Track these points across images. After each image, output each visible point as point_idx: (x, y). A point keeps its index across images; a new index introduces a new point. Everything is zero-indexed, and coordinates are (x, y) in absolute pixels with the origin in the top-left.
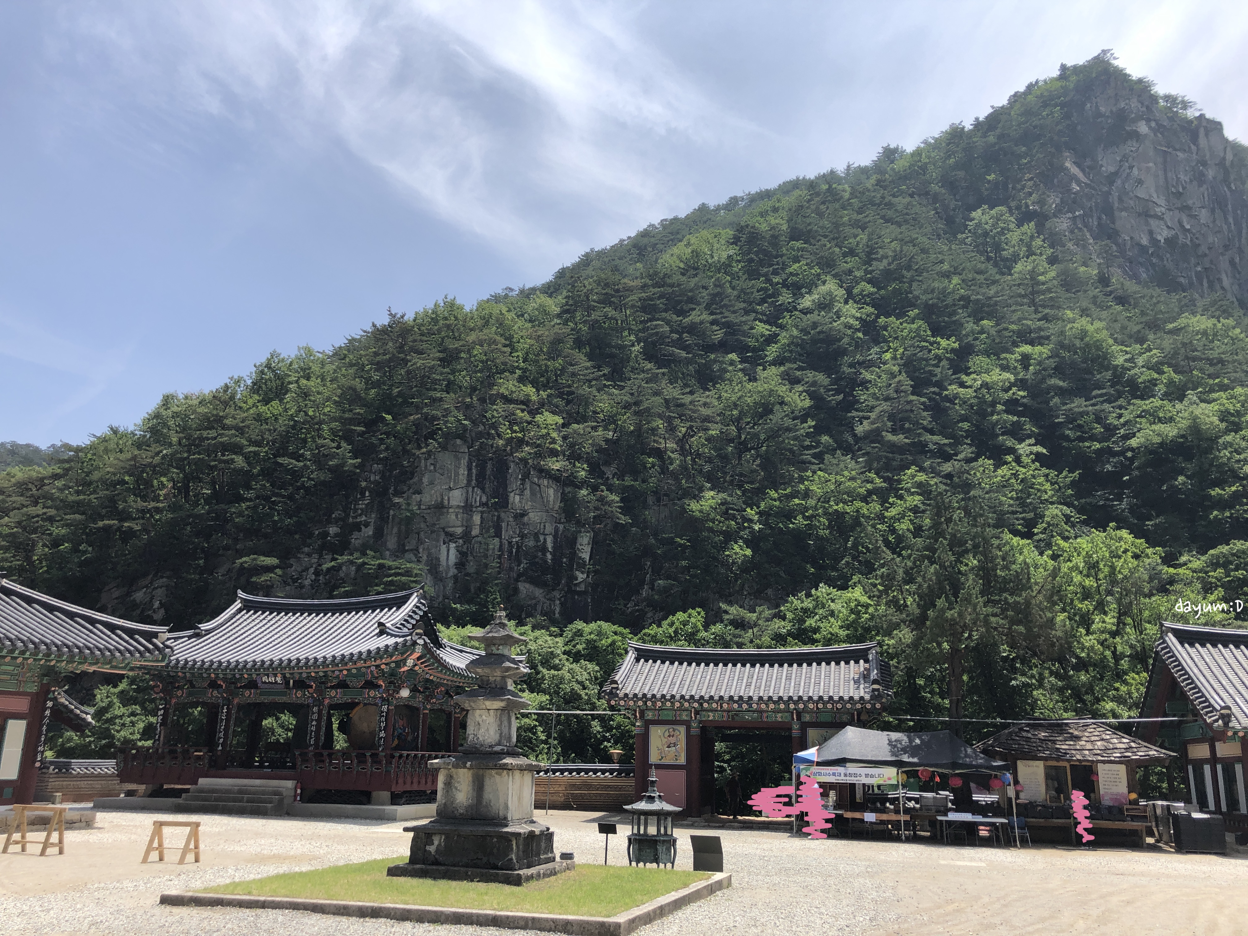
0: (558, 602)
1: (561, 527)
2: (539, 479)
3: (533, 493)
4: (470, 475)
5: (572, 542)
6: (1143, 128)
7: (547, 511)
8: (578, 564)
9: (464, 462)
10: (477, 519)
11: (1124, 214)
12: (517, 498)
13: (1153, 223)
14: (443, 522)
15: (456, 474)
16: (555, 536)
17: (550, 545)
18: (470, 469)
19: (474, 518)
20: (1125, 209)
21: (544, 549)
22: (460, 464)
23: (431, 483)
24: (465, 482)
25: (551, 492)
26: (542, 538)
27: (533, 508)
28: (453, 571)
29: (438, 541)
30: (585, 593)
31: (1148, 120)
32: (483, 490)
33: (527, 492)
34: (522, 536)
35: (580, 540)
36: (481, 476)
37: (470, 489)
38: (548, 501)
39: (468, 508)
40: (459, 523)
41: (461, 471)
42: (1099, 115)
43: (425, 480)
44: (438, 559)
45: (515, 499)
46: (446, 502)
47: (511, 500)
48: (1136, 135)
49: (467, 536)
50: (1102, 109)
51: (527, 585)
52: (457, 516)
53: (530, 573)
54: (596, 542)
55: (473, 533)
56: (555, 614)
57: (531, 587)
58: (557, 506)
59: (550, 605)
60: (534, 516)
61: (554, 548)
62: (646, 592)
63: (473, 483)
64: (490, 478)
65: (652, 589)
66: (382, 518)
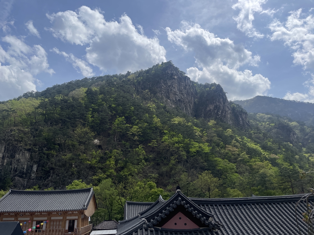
0: (26, 182)
1: (29, 163)
2: (24, 151)
4: (5, 150)
5: (32, 167)
6: (176, 77)
7: (26, 159)
8: (33, 172)
9: (4, 147)
10: (6, 161)
11: (171, 94)
12: (18, 156)
13: (176, 96)
15: (1, 149)
16: (27, 165)
17: (25, 167)
19: (5, 160)
20: (171, 93)
21: (24, 168)
22: (2, 147)
24: (3, 151)
25: (27, 154)
26: (23, 166)
27: (22, 158)
30: (34, 179)
31: (177, 76)
32: (8, 153)
33: (21, 154)
34: (18, 165)
35: (34, 166)
36: (8, 150)
38: (26, 156)
39: (3, 158)
41: (3, 149)
42: (168, 73)
47: (16, 156)
48: (174, 79)
50: (169, 72)
51: (18, 177)
53: (19, 174)
54: (38, 166)
55: (4, 164)
56: (25, 184)
57: (19, 178)
58: (29, 158)
59: (24, 182)
60: (22, 160)
61: (27, 168)
62: (50, 178)
63: (6, 152)
64: (10, 151)
65: (52, 178)
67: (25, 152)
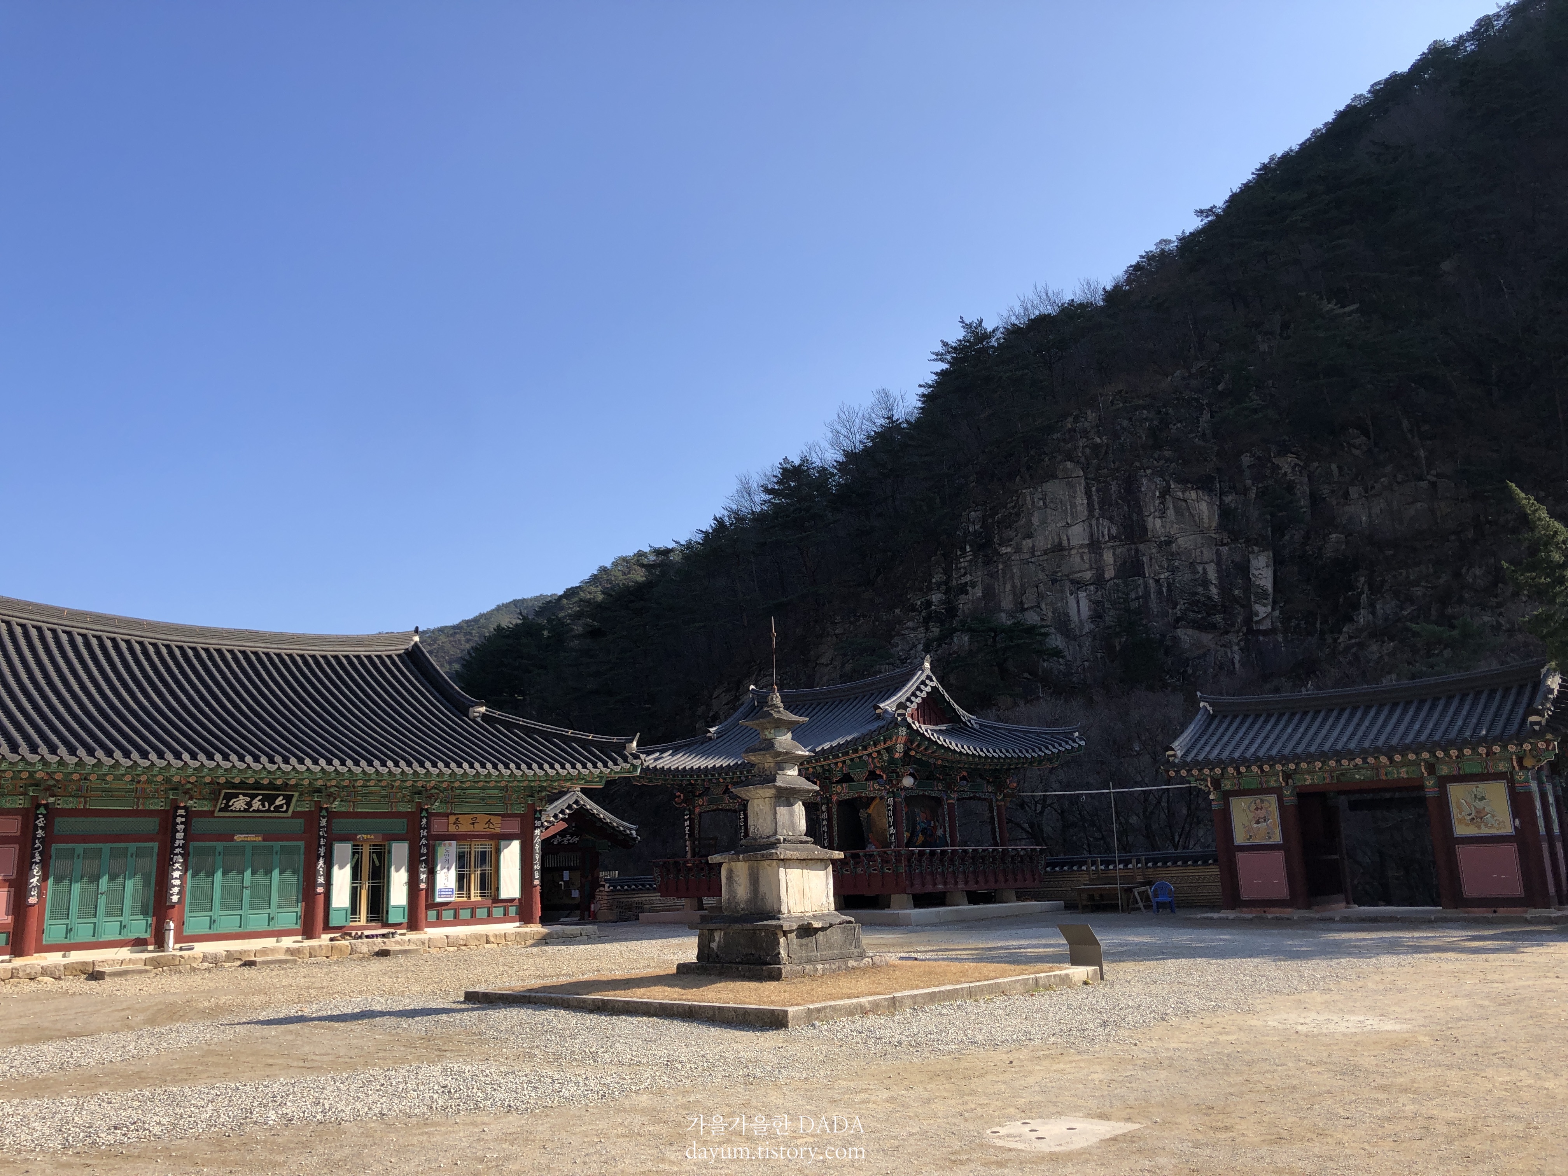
0: (1236, 648)
1: (1225, 550)
2: (1183, 492)
3: (1178, 512)
4: (1090, 505)
5: (1244, 569)
7: (1202, 532)
8: (1257, 594)
9: (1080, 489)
10: (1108, 557)
12: (1158, 522)
14: (1065, 568)
15: (1073, 506)
16: (1218, 563)
17: (1212, 575)
18: (1089, 497)
19: (1105, 557)
21: (1206, 583)
22: (1075, 492)
23: (1043, 522)
24: (1086, 513)
25: (1204, 506)
26: (1200, 569)
27: (1182, 531)
28: (1088, 627)
29: (1062, 591)
30: (1273, 631)
32: (1111, 519)
33: (1171, 512)
34: (1173, 570)
35: (1255, 563)
36: (1104, 502)
37: (1094, 522)
38: (1201, 519)
39: (1094, 546)
40: (1087, 566)
41: (1079, 501)
43: (1035, 520)
44: (1067, 615)
45: (1155, 524)
46: (1065, 543)
47: (1150, 526)
49: (1099, 581)
51: (1190, 632)
52: (1082, 558)
53: (1191, 615)
54: (1278, 562)
55: (1107, 576)
56: (1233, 664)
57: (1196, 634)
58: (1214, 524)
59: (1226, 653)
60: (1184, 542)
61: (1220, 578)
62: (1363, 617)
63: (1097, 513)
64: (1117, 503)
65: (1373, 613)
66: (990, 575)
67: (1187, 495)
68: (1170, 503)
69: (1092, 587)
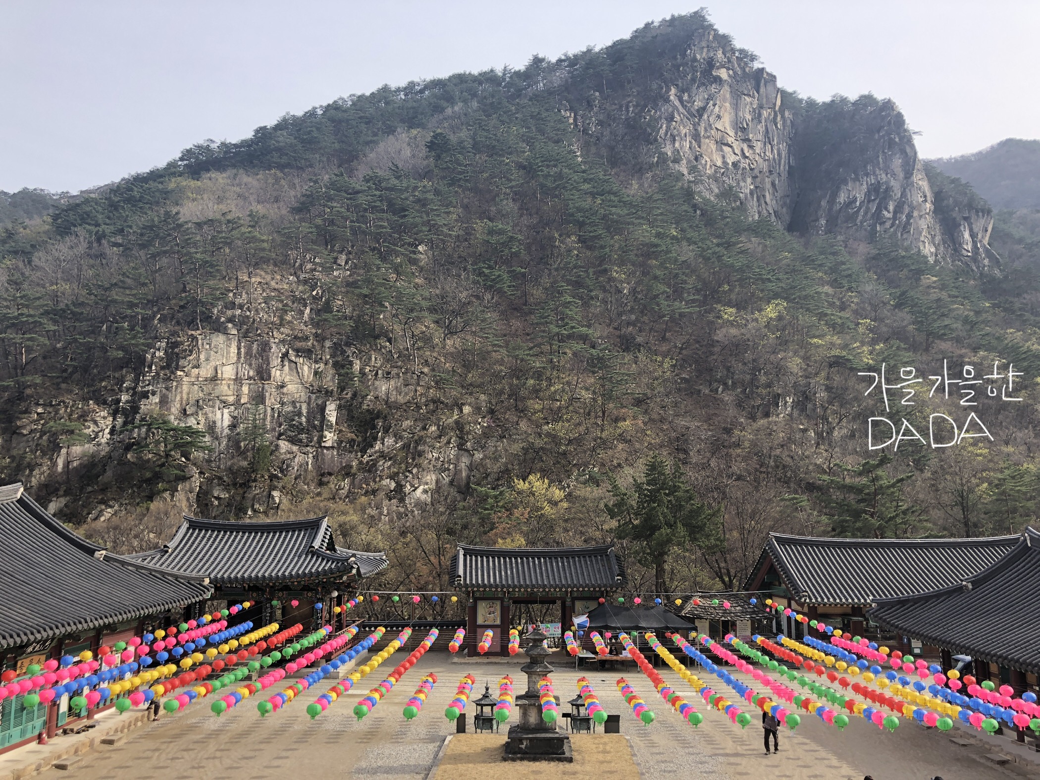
0: (310, 455)
1: (313, 396)
2: (296, 357)
3: (290, 369)
4: (239, 353)
5: (322, 409)
7: (302, 384)
8: (327, 425)
9: (234, 342)
10: (245, 389)
11: (707, 141)
12: (278, 372)
13: (726, 149)
14: (217, 392)
15: (228, 353)
16: (309, 404)
17: (304, 411)
18: (239, 349)
19: (243, 388)
20: (708, 137)
21: (299, 414)
22: (230, 344)
23: (207, 360)
24: (235, 359)
25: (306, 368)
26: (298, 405)
27: (291, 381)
28: (226, 431)
29: (213, 407)
30: (333, 447)
31: (728, 69)
32: (250, 365)
34: (283, 404)
35: (328, 408)
36: (249, 353)
37: (240, 365)
38: (303, 376)
39: (238, 380)
40: (231, 393)
41: (232, 350)
42: (695, 60)
43: (202, 357)
44: (214, 422)
45: (276, 373)
46: (219, 375)
47: (273, 374)
48: (718, 80)
49: (237, 404)
50: (698, 56)
51: (287, 443)
52: (229, 387)
53: (289, 433)
54: (341, 408)
55: (242, 401)
57: (289, 445)
58: (310, 380)
59: (305, 458)
60: (291, 387)
61: (308, 413)
62: (378, 446)
63: (242, 360)
64: (256, 356)
65: (383, 444)
66: (167, 389)
67: (297, 359)
68: (286, 363)
69: (232, 407)
